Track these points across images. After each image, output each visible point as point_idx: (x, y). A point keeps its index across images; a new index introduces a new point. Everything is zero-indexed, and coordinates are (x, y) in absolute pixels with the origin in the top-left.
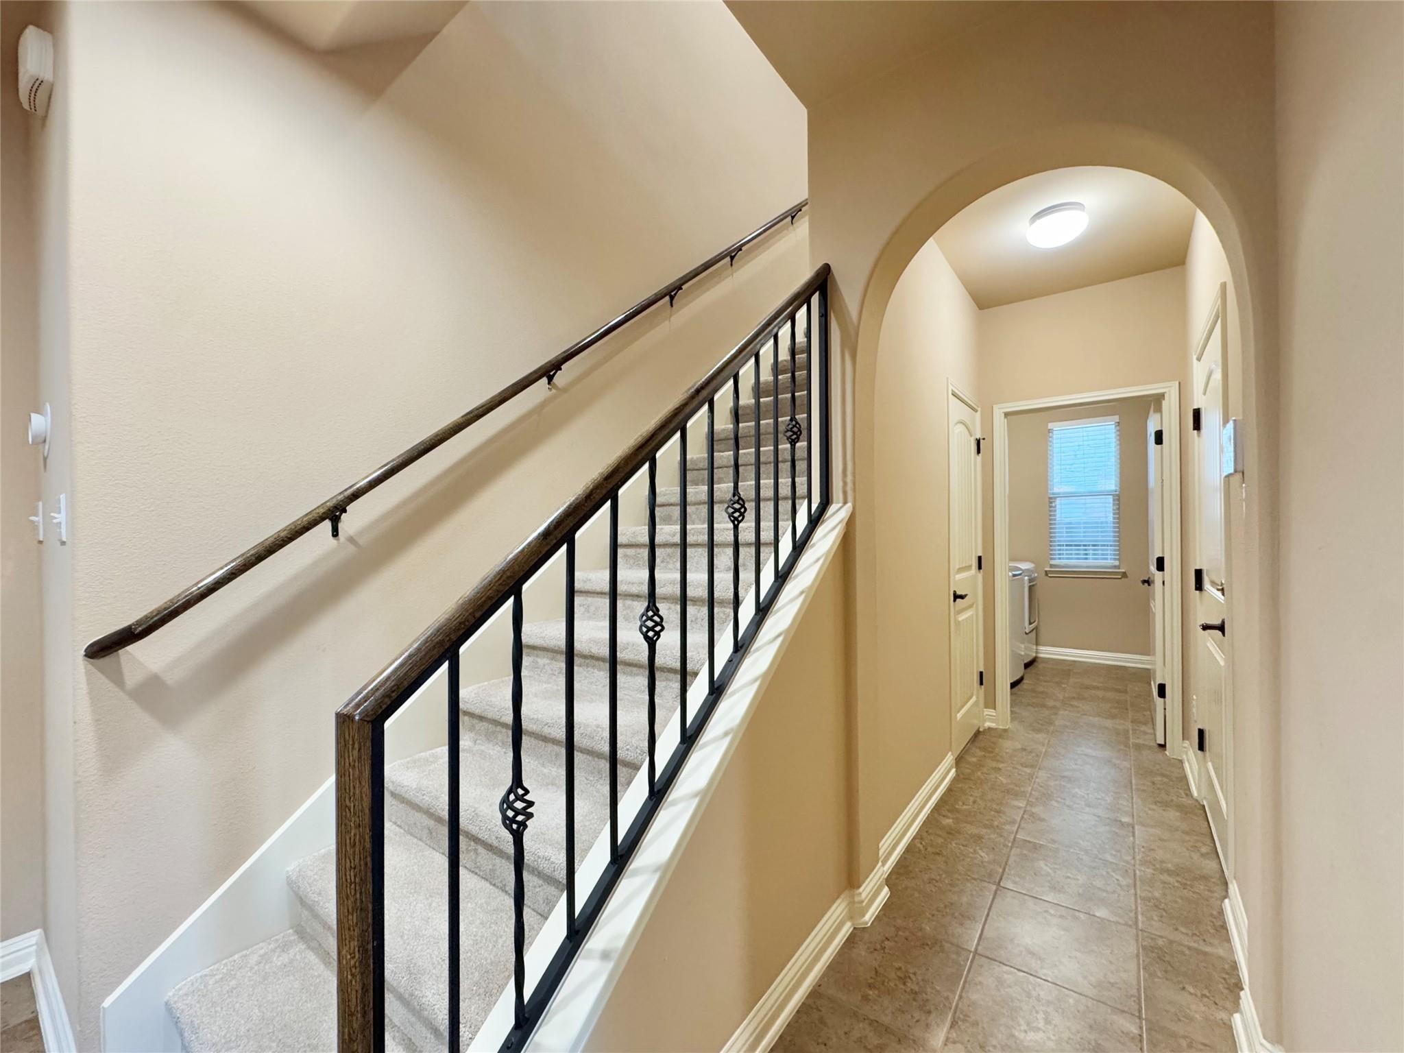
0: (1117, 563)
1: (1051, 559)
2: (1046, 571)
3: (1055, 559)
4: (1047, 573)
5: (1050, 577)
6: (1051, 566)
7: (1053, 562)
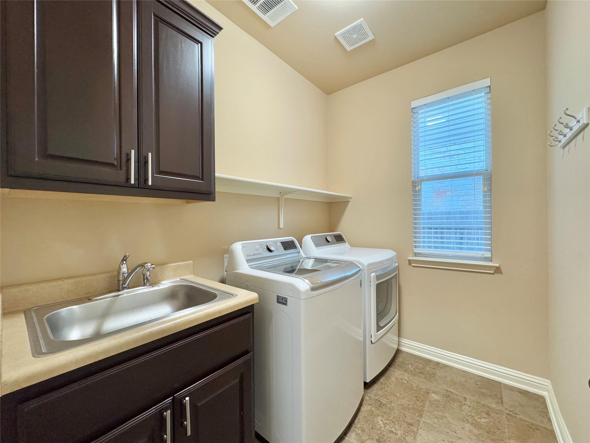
0: (488, 255)
1: (416, 247)
2: (409, 261)
3: (419, 247)
4: (410, 262)
5: (413, 266)
6: (416, 254)
7: (416, 250)
